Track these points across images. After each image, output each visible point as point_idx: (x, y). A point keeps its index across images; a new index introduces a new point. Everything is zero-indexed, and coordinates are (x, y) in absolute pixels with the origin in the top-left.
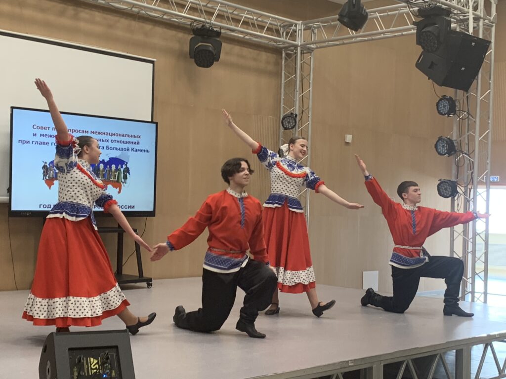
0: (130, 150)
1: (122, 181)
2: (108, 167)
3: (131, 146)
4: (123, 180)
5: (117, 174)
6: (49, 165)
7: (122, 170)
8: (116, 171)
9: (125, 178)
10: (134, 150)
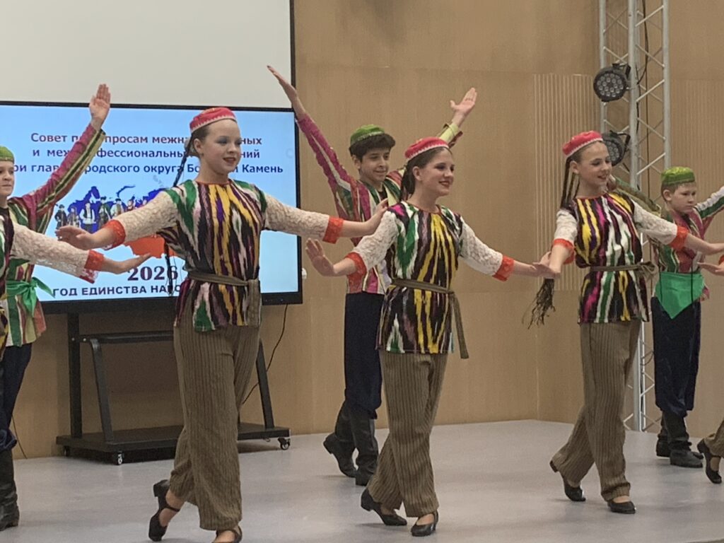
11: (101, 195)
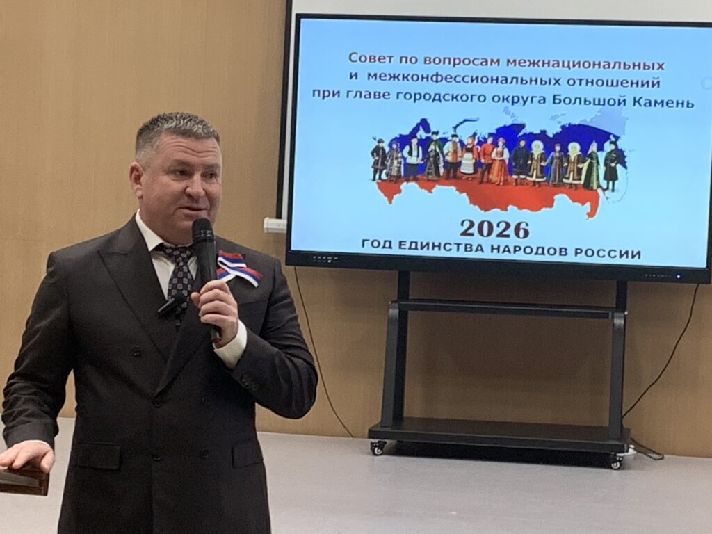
0: (630, 102)
1: (599, 186)
2: (558, 148)
3: (630, 93)
4: (604, 183)
5: (585, 166)
6: (390, 145)
7: (602, 156)
8: (581, 159)
9: (611, 176)
10: (642, 102)
11: (433, 129)
